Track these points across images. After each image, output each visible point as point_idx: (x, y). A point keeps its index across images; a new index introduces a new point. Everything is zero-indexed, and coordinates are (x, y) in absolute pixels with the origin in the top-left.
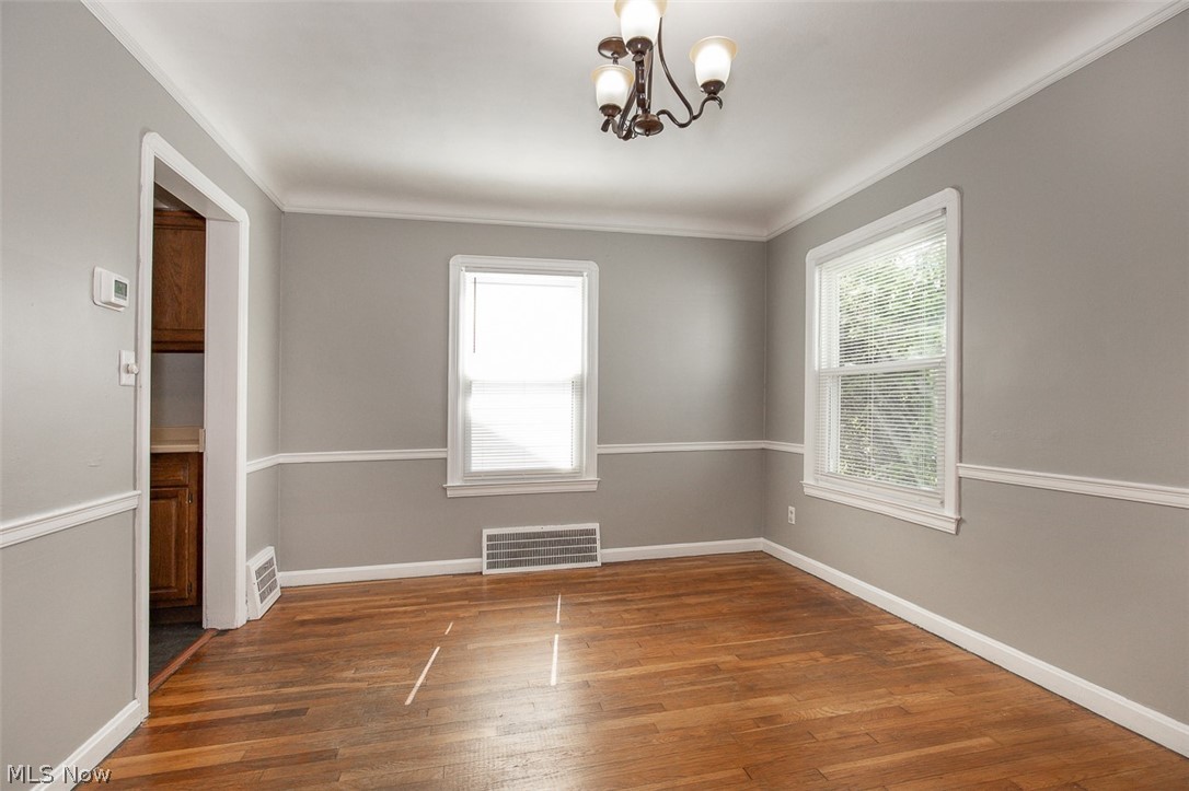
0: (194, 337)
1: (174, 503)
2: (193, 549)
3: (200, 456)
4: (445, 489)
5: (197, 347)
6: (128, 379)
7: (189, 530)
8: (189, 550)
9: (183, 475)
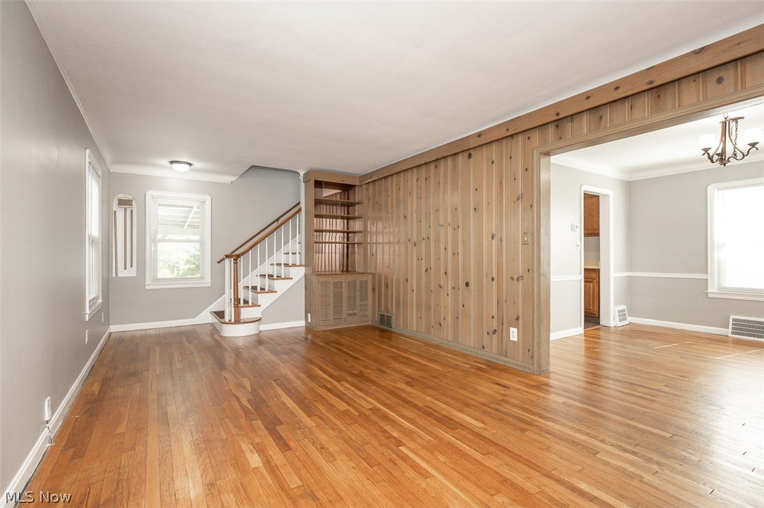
0: (597, 232)
1: (592, 284)
2: (597, 299)
3: (599, 270)
4: (707, 293)
5: (598, 235)
6: (579, 248)
7: (596, 293)
8: (596, 299)
9: (593, 275)
